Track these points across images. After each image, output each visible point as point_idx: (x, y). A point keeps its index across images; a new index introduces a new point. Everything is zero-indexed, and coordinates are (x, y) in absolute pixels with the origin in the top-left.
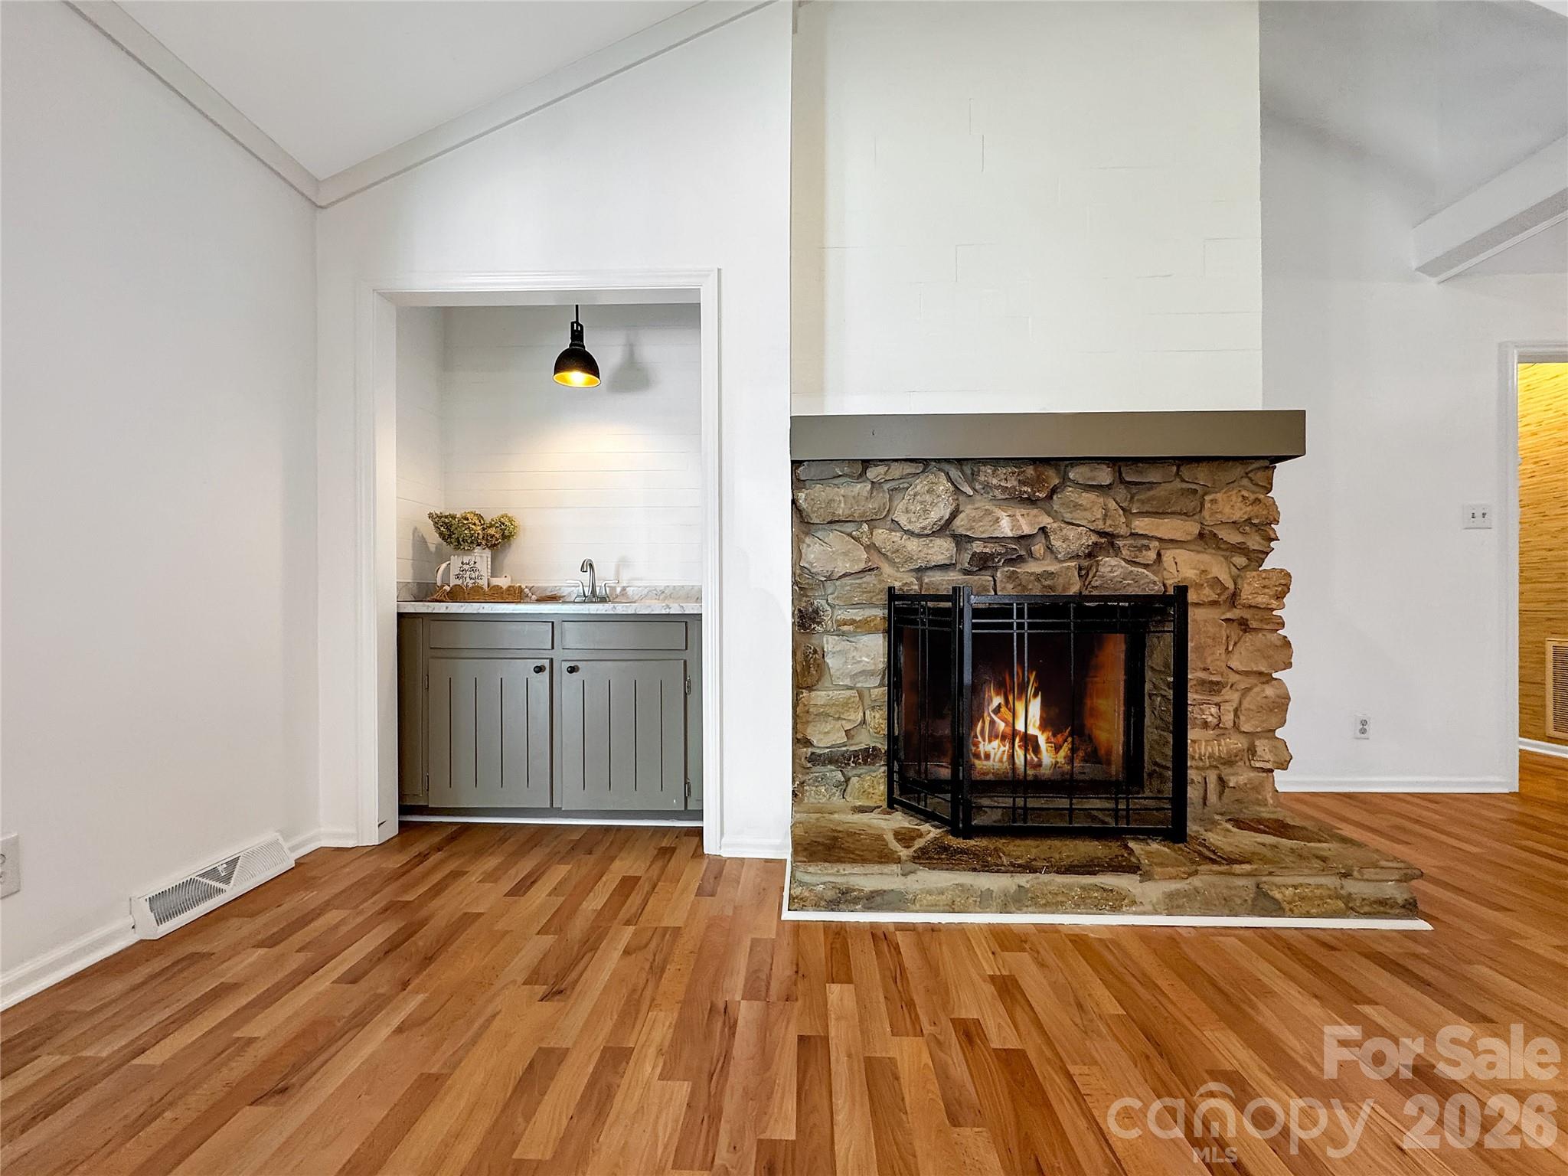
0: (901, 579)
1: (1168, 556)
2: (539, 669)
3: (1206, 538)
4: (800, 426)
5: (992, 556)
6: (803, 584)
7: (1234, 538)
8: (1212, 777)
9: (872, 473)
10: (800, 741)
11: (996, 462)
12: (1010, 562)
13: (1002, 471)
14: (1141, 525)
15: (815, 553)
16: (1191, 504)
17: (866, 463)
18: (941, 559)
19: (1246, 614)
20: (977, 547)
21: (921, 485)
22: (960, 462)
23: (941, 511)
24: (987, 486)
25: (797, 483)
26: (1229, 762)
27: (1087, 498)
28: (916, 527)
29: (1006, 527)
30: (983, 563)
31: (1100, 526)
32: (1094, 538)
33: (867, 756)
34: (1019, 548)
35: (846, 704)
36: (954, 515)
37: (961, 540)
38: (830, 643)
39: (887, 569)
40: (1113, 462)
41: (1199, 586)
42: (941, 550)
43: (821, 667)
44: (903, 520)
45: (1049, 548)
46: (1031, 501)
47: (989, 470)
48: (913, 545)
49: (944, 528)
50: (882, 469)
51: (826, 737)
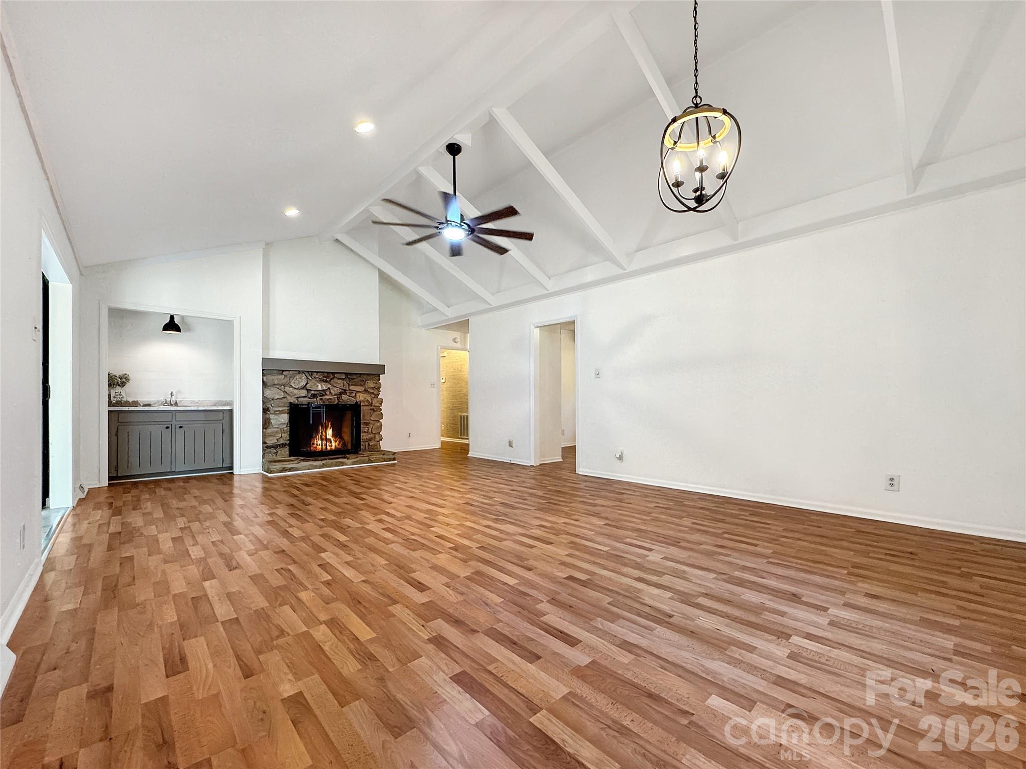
0: (293, 400)
1: (357, 395)
2: (167, 428)
3: (366, 391)
4: (265, 361)
5: (316, 394)
6: (265, 400)
7: (372, 391)
8: (367, 443)
9: (284, 373)
10: (264, 443)
11: (317, 372)
12: (320, 396)
13: (319, 374)
14: (352, 388)
15: (268, 393)
16: (362, 383)
17: (283, 371)
18: (304, 395)
19: (374, 408)
20: (313, 392)
21: (298, 377)
22: (308, 372)
23: (303, 383)
24: (315, 378)
25: (263, 375)
26: (370, 440)
27: (339, 381)
28: (297, 387)
29: (320, 388)
30: (314, 396)
31: (342, 388)
32: (341, 390)
33: (283, 445)
34: (323, 393)
35: (277, 432)
36: (306, 384)
37: (308, 391)
38: (272, 416)
39: (288, 397)
40: (346, 374)
41: (364, 402)
42: (303, 393)
43: (269, 422)
44: (293, 385)
45: (330, 392)
46: (326, 381)
47: (315, 374)
48: (296, 391)
49: (304, 387)
50: (288, 372)
51: (271, 441)
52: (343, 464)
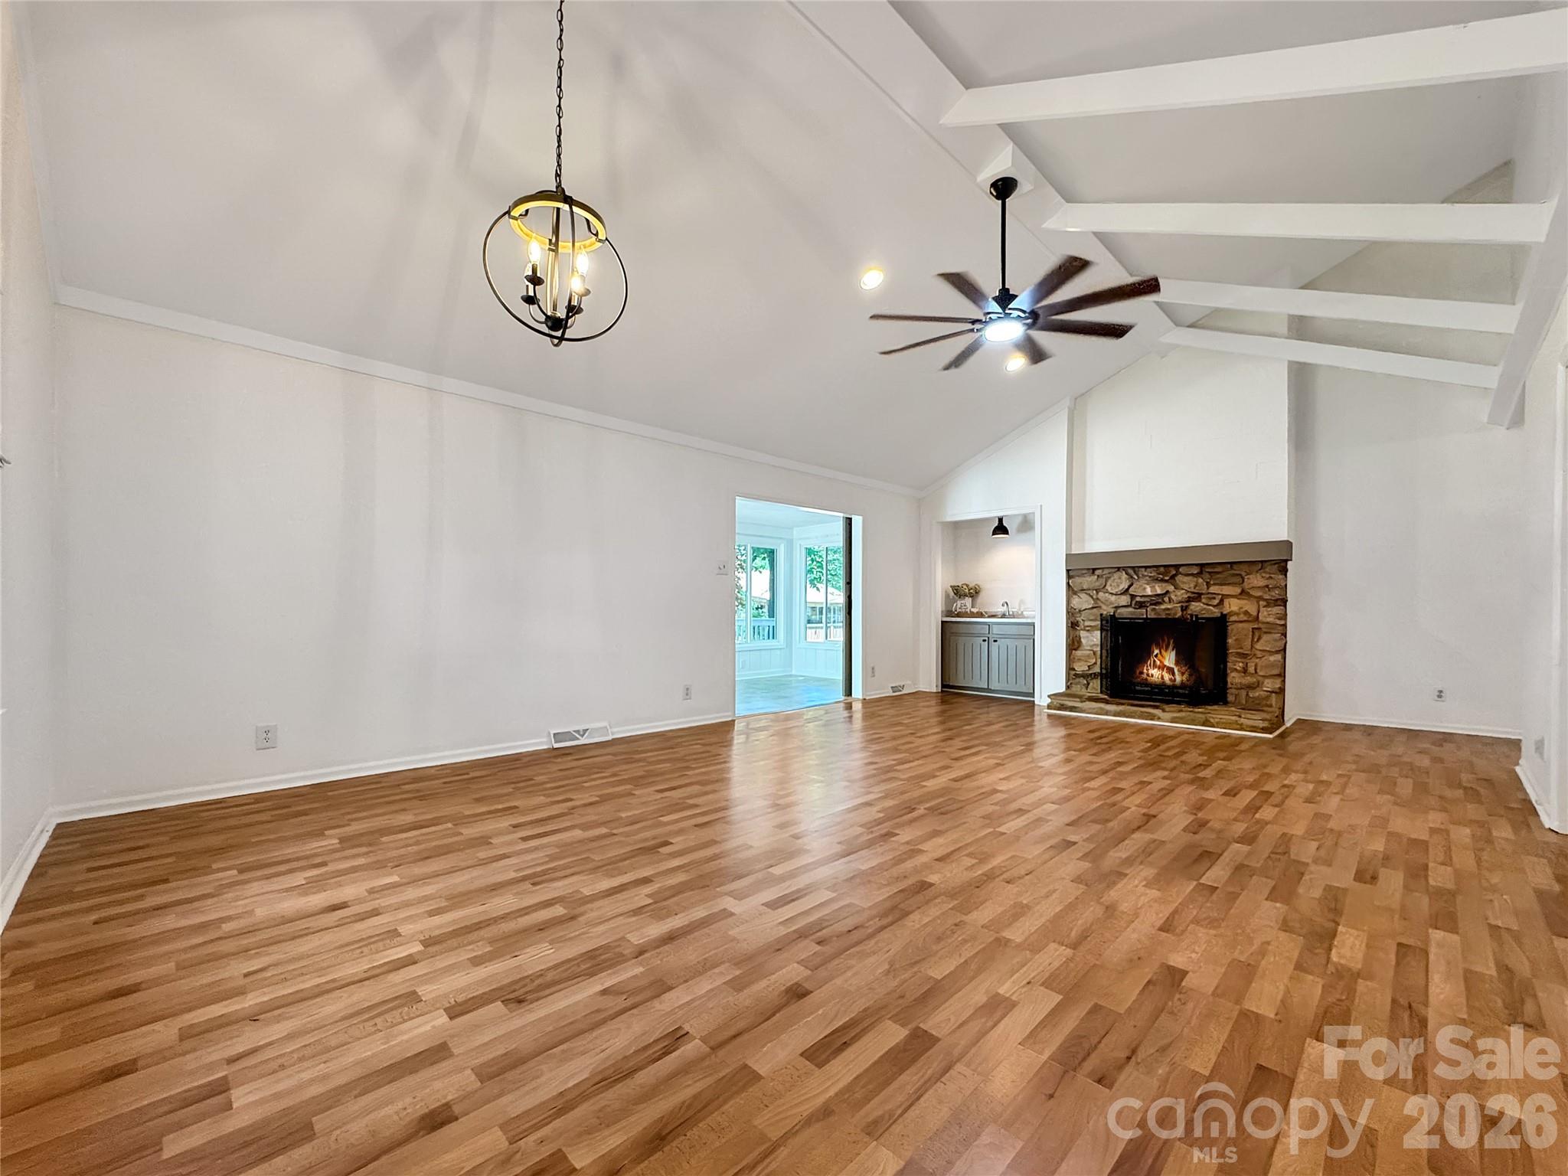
0: (1107, 610)
1: (1226, 602)
2: (984, 641)
3: (1244, 593)
4: (1070, 557)
5: (1144, 602)
6: (1071, 612)
7: (1259, 594)
8: (1243, 693)
9: (1098, 572)
10: (1070, 669)
11: (1146, 567)
12: (1151, 604)
13: (1148, 570)
14: (1213, 589)
15: (1076, 602)
16: (1238, 580)
17: (1094, 570)
18: (1124, 604)
19: (1260, 625)
20: (1138, 599)
21: (1116, 576)
22: (1133, 568)
23: (1124, 585)
24: (1144, 576)
25: (1069, 577)
26: (1251, 687)
27: (1186, 579)
28: (1114, 592)
29: (1149, 591)
30: (1141, 605)
31: (1193, 590)
32: (1189, 595)
33: (1095, 675)
34: (1158, 600)
35: (1088, 656)
36: (1130, 587)
37: (1133, 597)
38: (1083, 634)
39: (1104, 607)
40: (1202, 566)
41: (1237, 614)
42: (1124, 600)
43: (1080, 642)
44: (1109, 589)
45: (1170, 599)
46: (1162, 580)
47: (1143, 569)
48: (1113, 598)
49: (1126, 592)
50: (1100, 571)
51: (1081, 667)
52: (1152, 717)
